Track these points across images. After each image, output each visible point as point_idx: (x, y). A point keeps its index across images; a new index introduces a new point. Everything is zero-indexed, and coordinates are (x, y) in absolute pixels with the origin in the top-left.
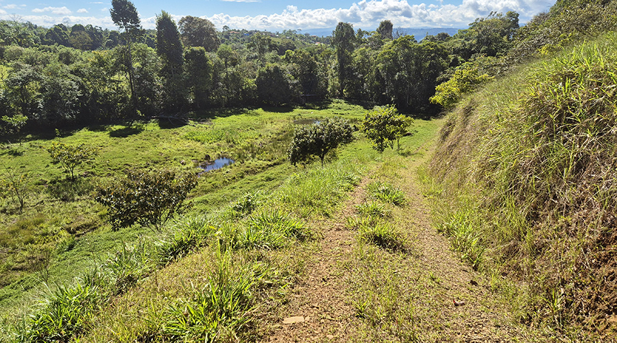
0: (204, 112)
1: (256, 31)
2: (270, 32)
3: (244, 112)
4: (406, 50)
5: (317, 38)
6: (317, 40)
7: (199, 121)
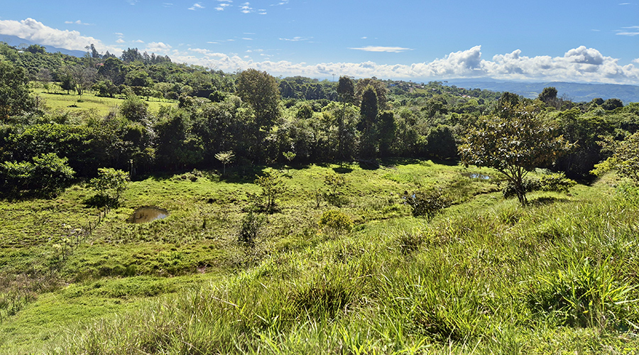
0: (390, 159)
1: (401, 82)
2: (415, 83)
3: (418, 163)
4: (572, 121)
5: (464, 91)
6: (464, 93)
7: (387, 166)
